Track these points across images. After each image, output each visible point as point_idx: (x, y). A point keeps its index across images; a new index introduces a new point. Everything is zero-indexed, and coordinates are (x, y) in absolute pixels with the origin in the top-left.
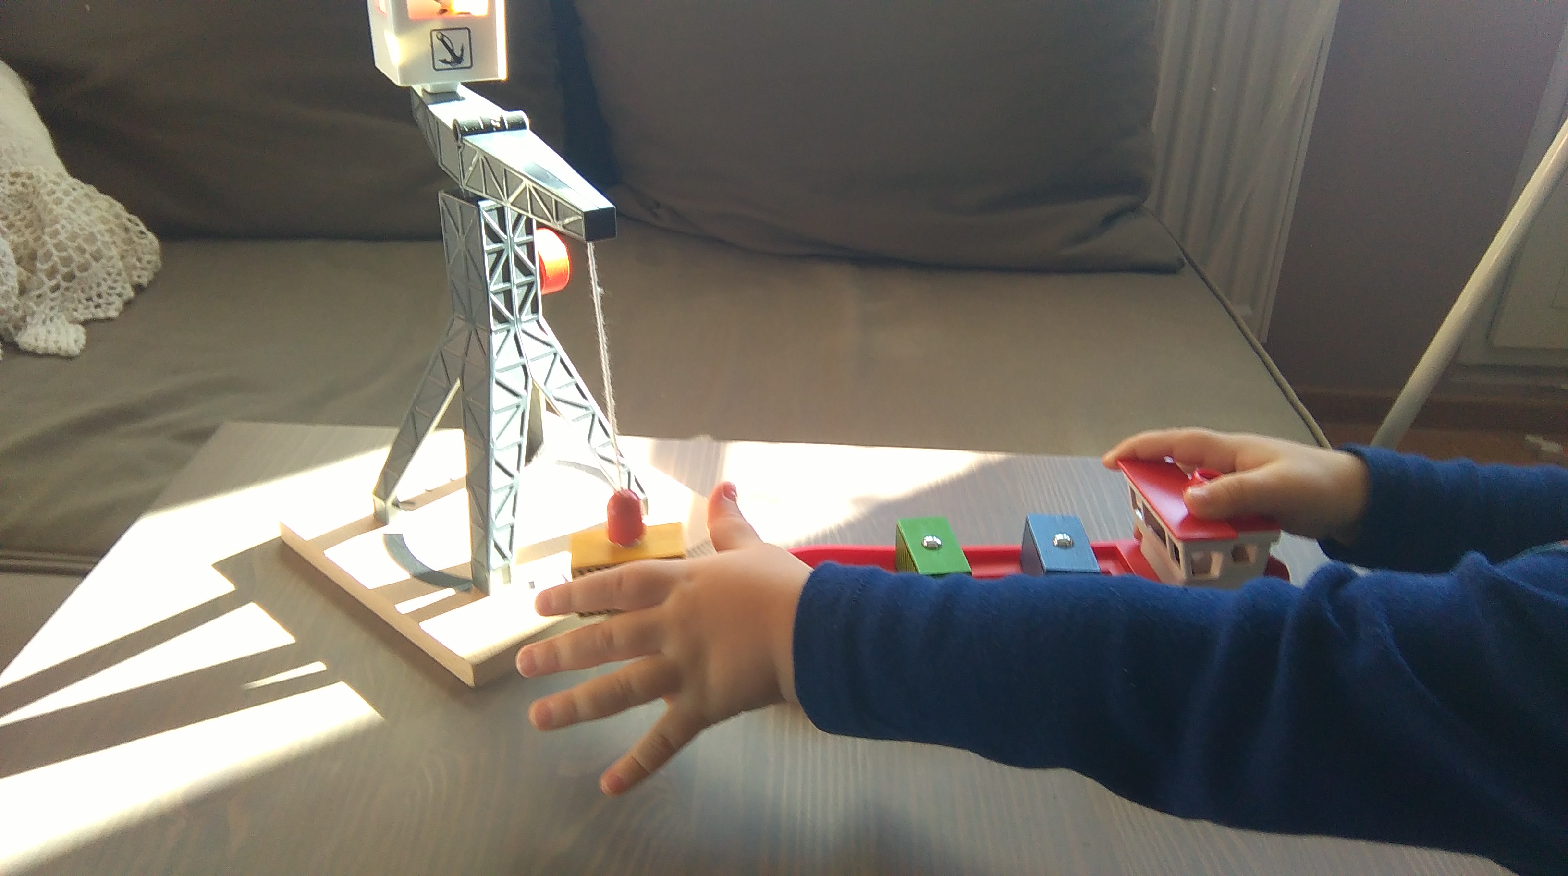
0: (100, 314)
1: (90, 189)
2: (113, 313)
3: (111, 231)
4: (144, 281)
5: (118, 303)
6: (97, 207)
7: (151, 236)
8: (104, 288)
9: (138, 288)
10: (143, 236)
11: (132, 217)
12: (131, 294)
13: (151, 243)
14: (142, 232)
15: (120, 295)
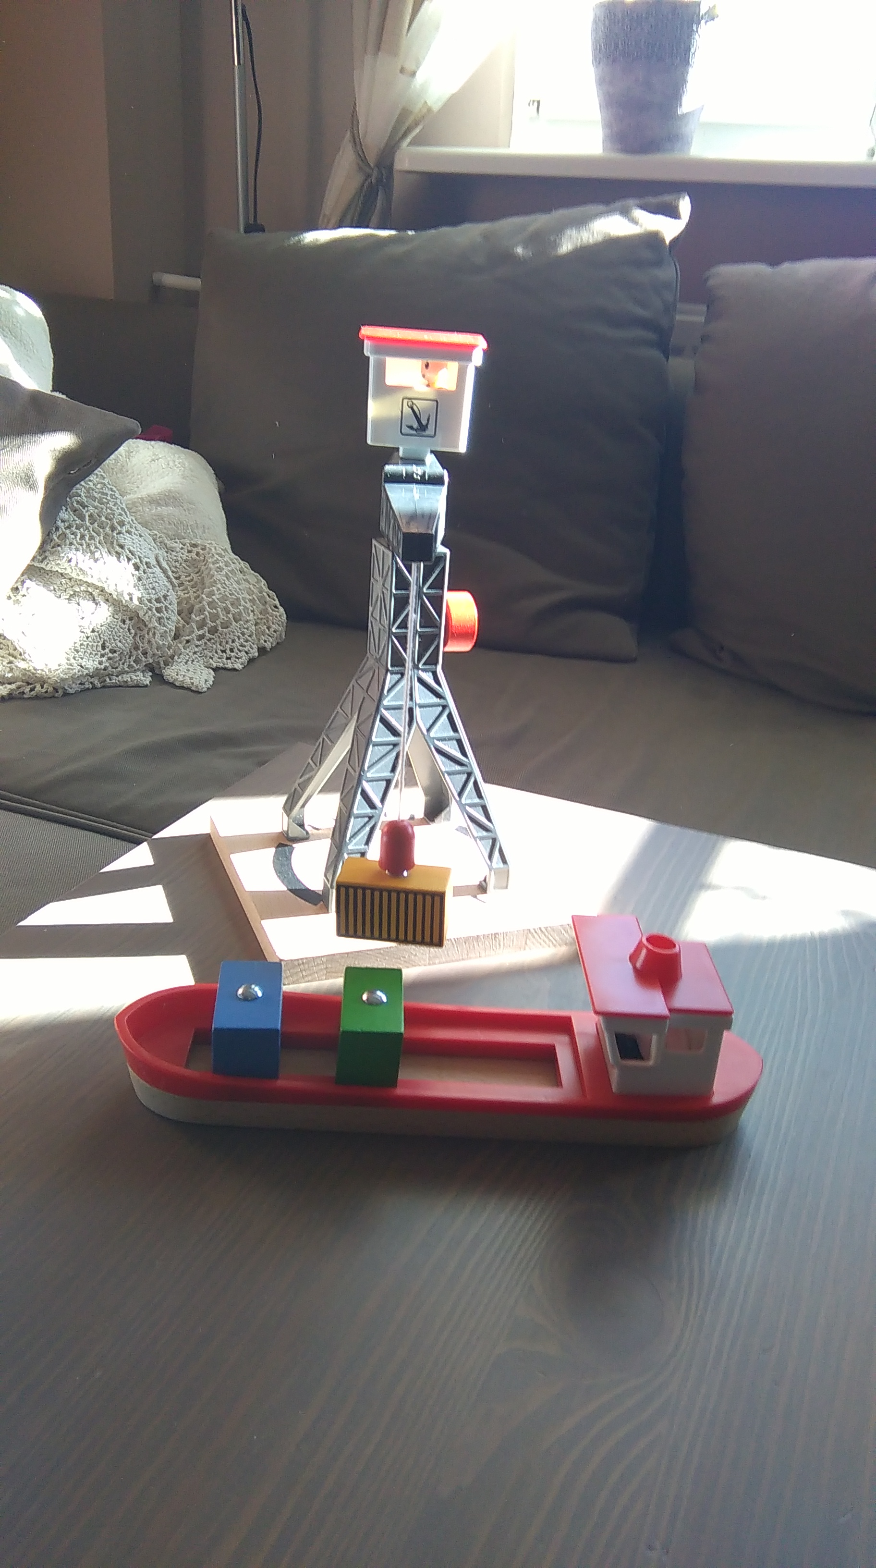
0: (230, 666)
1: (244, 565)
2: (238, 666)
3: (252, 601)
4: (268, 645)
5: (245, 659)
6: (245, 580)
7: (281, 609)
8: (237, 644)
9: (262, 650)
10: (276, 610)
11: (271, 593)
12: (256, 654)
13: (280, 616)
14: (276, 607)
15: (247, 653)
